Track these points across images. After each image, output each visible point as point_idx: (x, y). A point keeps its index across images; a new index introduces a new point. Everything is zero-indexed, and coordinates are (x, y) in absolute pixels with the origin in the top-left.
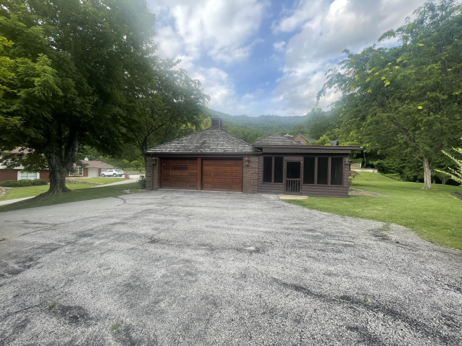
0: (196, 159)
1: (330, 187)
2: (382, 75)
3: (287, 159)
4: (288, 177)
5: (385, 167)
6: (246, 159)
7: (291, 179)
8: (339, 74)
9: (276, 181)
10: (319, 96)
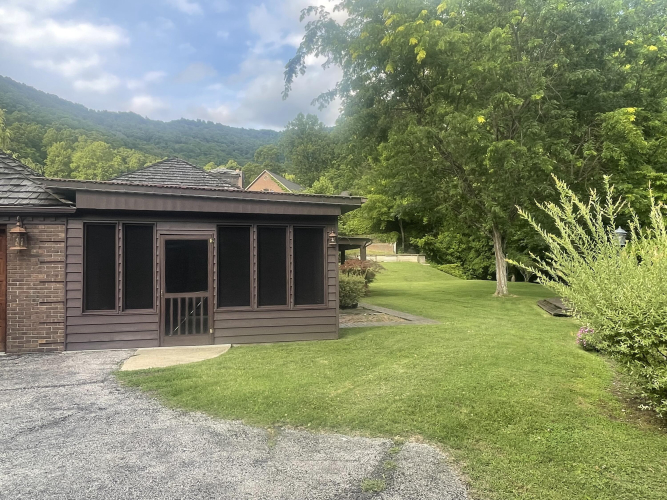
1: (292, 313)
2: (412, 35)
3: (164, 232)
4: (169, 290)
5: (439, 250)
6: (17, 230)
7: (179, 296)
8: (332, 22)
9: (129, 304)
10: (290, 71)
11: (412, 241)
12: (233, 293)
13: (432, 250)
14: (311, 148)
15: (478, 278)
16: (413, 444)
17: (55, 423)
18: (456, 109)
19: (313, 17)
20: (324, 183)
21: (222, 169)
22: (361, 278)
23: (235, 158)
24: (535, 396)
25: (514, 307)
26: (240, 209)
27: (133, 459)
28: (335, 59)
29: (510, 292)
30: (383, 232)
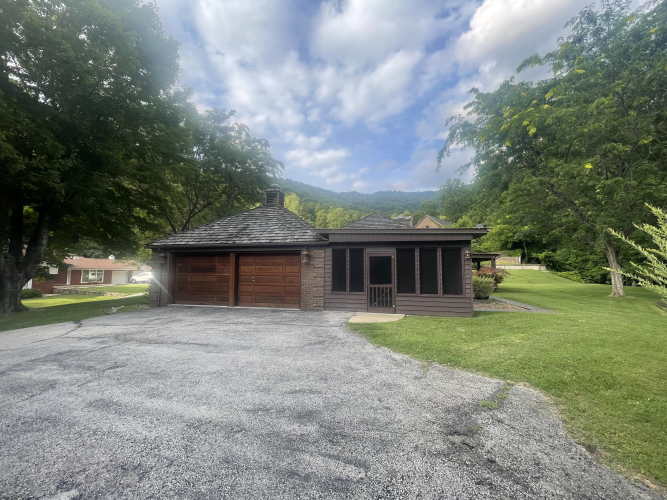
0: (227, 254)
1: (441, 300)
2: (524, 119)
3: (369, 252)
4: (371, 283)
5: (557, 262)
6: (305, 253)
7: (377, 286)
8: (466, 123)
9: (353, 289)
10: (441, 156)
11: (534, 255)
12: (406, 286)
13: (552, 262)
14: (456, 199)
15: (596, 282)
16: (521, 387)
17: (320, 343)
18: (566, 162)
19: (454, 122)
20: (466, 220)
21: (401, 216)
22: (492, 280)
23: (409, 209)
24: (638, 373)
25: (630, 305)
26: (409, 239)
27: (353, 365)
28: (469, 144)
29: (627, 294)
30: (510, 249)
